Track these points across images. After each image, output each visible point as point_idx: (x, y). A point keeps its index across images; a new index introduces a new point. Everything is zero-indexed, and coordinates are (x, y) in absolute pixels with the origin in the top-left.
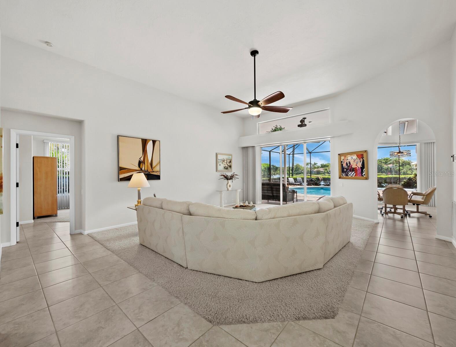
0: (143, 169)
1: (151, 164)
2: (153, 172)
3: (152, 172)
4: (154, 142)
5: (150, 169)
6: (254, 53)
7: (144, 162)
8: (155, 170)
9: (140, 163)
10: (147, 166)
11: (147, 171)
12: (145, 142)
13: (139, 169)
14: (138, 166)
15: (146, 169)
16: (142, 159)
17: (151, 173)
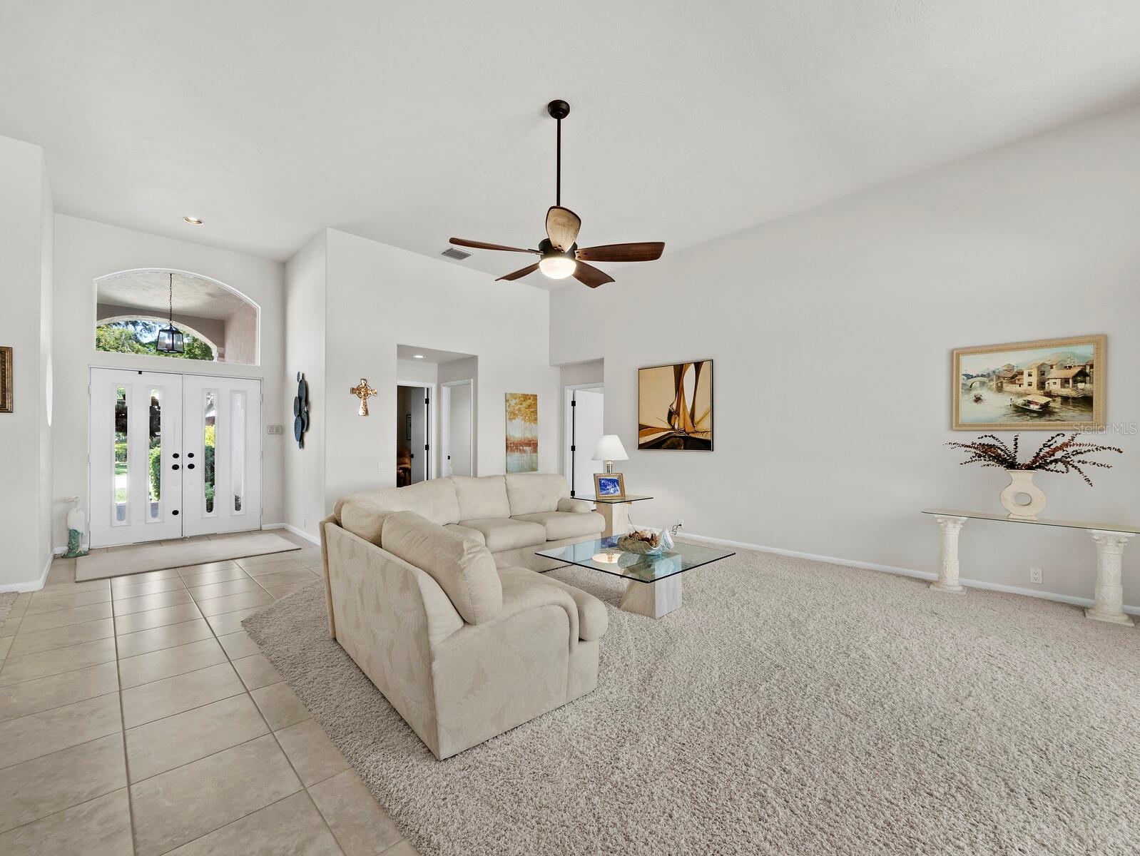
0: (676, 427)
1: (692, 416)
2: (697, 432)
3: (693, 433)
4: (698, 365)
5: (689, 428)
6: (558, 110)
7: (677, 412)
8: (700, 427)
9: (670, 414)
10: (684, 420)
11: (684, 431)
12: (679, 370)
13: (670, 427)
14: (667, 422)
15: (682, 426)
16: (674, 407)
17: (691, 435)
